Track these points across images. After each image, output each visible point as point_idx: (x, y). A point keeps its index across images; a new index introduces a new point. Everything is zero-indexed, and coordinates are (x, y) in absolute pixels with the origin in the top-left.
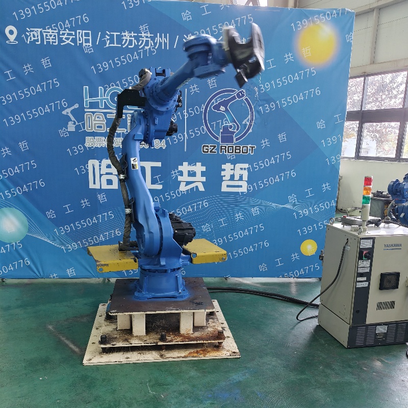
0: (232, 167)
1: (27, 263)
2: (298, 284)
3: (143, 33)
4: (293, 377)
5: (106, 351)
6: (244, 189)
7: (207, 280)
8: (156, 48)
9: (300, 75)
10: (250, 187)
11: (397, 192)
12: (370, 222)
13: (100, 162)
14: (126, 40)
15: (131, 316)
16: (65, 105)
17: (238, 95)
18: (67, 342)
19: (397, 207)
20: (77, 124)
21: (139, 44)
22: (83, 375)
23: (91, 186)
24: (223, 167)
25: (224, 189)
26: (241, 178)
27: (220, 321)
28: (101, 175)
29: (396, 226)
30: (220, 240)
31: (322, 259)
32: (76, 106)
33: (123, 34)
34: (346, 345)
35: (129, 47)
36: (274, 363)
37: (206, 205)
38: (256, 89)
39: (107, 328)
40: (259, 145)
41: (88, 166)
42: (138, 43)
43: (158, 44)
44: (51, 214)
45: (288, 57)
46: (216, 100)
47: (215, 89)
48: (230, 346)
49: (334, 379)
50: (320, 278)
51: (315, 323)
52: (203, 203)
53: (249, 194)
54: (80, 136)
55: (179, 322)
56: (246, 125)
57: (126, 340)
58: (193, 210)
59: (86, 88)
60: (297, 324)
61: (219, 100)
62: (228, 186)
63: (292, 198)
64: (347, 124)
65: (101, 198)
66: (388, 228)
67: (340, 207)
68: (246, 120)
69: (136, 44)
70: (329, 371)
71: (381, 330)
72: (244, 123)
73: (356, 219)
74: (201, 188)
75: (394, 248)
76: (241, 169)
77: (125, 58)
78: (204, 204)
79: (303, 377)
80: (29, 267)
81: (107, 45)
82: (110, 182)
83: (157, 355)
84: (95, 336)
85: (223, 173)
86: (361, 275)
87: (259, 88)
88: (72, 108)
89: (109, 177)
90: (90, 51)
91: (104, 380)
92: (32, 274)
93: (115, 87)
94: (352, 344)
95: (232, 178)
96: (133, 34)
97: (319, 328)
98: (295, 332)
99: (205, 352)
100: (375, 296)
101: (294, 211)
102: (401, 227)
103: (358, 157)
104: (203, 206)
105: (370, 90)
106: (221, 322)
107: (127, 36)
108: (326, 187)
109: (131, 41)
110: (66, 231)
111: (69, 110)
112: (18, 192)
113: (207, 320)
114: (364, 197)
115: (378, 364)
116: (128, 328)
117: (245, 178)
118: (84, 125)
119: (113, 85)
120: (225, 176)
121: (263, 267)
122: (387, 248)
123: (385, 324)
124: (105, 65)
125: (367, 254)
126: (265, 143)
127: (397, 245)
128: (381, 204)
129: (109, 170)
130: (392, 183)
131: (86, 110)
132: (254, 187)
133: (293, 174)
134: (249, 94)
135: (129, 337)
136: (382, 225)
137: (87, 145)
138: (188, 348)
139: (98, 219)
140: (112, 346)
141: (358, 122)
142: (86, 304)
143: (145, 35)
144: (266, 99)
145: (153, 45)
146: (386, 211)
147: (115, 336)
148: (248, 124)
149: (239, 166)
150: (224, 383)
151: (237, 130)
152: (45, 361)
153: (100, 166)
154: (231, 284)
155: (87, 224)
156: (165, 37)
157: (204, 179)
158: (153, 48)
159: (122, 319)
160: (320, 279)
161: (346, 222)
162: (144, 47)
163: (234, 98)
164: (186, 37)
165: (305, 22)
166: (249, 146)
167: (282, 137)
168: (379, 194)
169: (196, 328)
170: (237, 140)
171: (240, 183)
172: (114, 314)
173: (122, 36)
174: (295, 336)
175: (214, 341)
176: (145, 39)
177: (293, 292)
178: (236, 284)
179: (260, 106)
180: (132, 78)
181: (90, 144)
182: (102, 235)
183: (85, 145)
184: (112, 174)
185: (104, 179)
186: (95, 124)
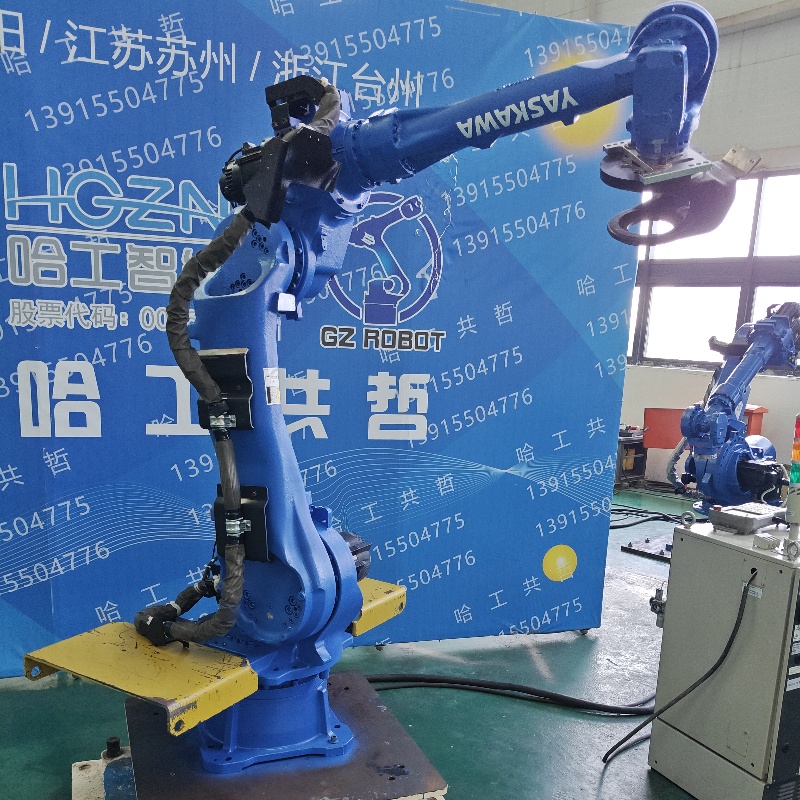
0: (392, 380)
3: (168, 35)
6: (420, 433)
8: (203, 76)
9: (541, 171)
10: (433, 428)
13: (52, 367)
14: (124, 50)
17: (405, 207)
21: (159, 63)
23: (27, 430)
24: (372, 380)
25: (374, 433)
26: (413, 408)
28: (53, 403)
33: (114, 33)
35: (132, 68)
37: (331, 472)
38: (447, 197)
40: (453, 330)
41: (16, 378)
42: (155, 60)
43: (208, 66)
52: (322, 468)
53: (431, 445)
56: (423, 280)
59: (11, 170)
61: (361, 220)
62: (383, 427)
63: (525, 452)
65: (56, 462)
68: (423, 270)
69: (151, 62)
72: (418, 276)
74: (320, 432)
76: (414, 386)
77: (120, 96)
78: (328, 470)
81: (71, 59)
82: (78, 419)
85: (371, 396)
87: (454, 195)
89: (77, 407)
90: (21, 68)
93: (91, 169)
95: (393, 407)
96: (140, 36)
101: (528, 482)
104: (324, 476)
107: (125, 39)
108: (595, 426)
109: (136, 54)
117: (423, 406)
118: (4, 266)
119: (86, 166)
120: (375, 402)
121: (462, 614)
124: (65, 109)
126: (466, 325)
129: (76, 389)
131: (9, 227)
132: (441, 428)
133: (527, 397)
134: (431, 209)
139: (45, 517)
143: (174, 42)
144: (469, 221)
145: (194, 67)
148: (429, 279)
149: (407, 379)
151: (404, 292)
153: (51, 376)
156: (228, 51)
157: (325, 410)
158: (194, 77)
162: (169, 73)
163: (396, 215)
164: (279, 56)
165: (554, 48)
166: (429, 332)
167: (502, 313)
170: (403, 316)
171: (410, 419)
173: (113, 38)
176: (173, 51)
179: (454, 238)
180: (140, 151)
181: (24, 319)
182: (56, 560)
183: (9, 321)
184: (83, 398)
185: (63, 411)
186: (37, 266)
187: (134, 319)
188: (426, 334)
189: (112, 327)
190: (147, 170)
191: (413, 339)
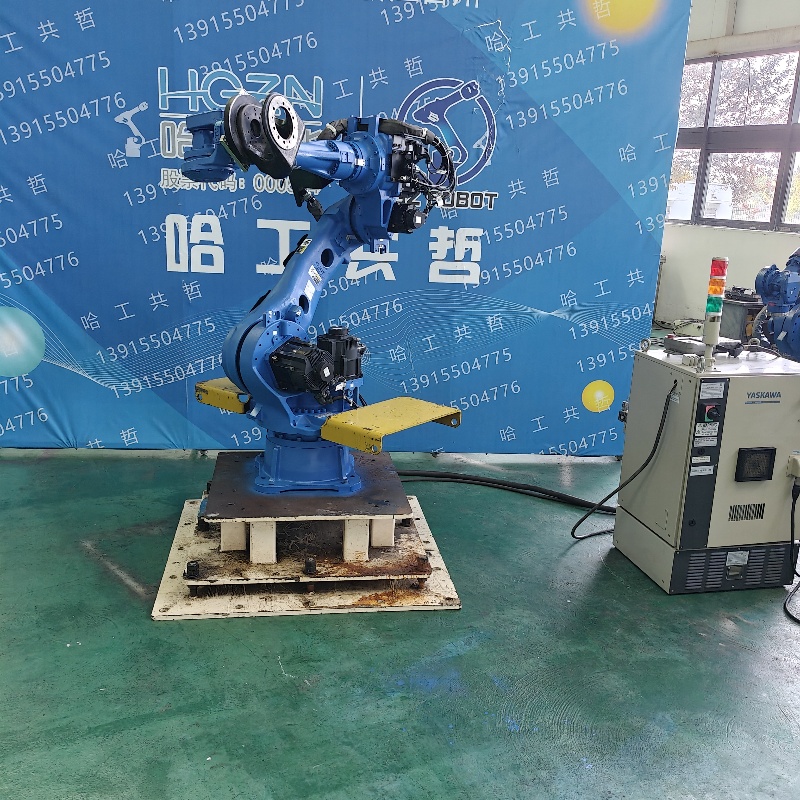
0: (451, 233)
1: (43, 418)
2: (575, 466)
4: (563, 648)
5: (197, 593)
6: (474, 278)
7: (397, 456)
9: (587, 55)
10: (485, 275)
11: (773, 290)
12: (721, 349)
13: (190, 220)
15: (248, 526)
16: (120, 103)
17: (464, 90)
18: (123, 575)
19: (771, 319)
20: (144, 142)
22: (151, 639)
23: (172, 266)
24: (434, 233)
25: (434, 276)
26: (468, 257)
27: (423, 538)
28: (191, 246)
29: (771, 357)
30: (424, 379)
31: (624, 420)
32: (143, 106)
34: (666, 587)
36: (526, 621)
38: (501, 80)
39: (201, 549)
40: (504, 191)
41: (164, 227)
44: (91, 321)
45: (565, 19)
46: (422, 99)
47: (420, 79)
48: (441, 586)
49: (643, 654)
50: (617, 456)
51: (607, 543)
52: (391, 305)
53: (483, 288)
54: (149, 166)
55: (342, 538)
56: (479, 150)
57: (238, 572)
58: (373, 318)
60: (572, 546)
61: (428, 101)
62: (442, 272)
63: (569, 299)
64: (677, 153)
65: (191, 290)
66: (755, 360)
67: (660, 317)
68: (479, 142)
70: (634, 638)
71: (737, 559)
72: (475, 146)
73: (692, 342)
74: (389, 275)
75: (767, 399)
76: (469, 238)
77: (242, 12)
78: (394, 307)
79: (582, 648)
80: (47, 424)
82: (207, 259)
83: (298, 602)
84: (176, 563)
85: (432, 246)
86: (701, 452)
87: (507, 79)
88: (136, 110)
89: (207, 249)
91: (192, 649)
92: (53, 438)
93: (220, 70)
94: (680, 587)
95: (450, 256)
97: (615, 554)
98: (570, 560)
99: (392, 596)
100: (727, 494)
101: (572, 324)
102: (781, 359)
103: (697, 218)
104: (392, 311)
105: (724, 88)
106: (423, 540)
108: (635, 276)
110: (119, 355)
111: (128, 115)
112: (24, 275)
113: (397, 536)
114: (709, 300)
115: (729, 626)
116: (242, 547)
117: (477, 255)
118: (157, 144)
119: (216, 67)
120: (436, 251)
121: (507, 434)
122: (754, 399)
123: (743, 548)
124: (202, 25)
125: (712, 412)
126: (517, 187)
127: (773, 395)
128: (739, 313)
129: (206, 236)
130: (764, 273)
131: (162, 115)
132: (493, 275)
133: (571, 250)
134: (487, 91)
135: (244, 565)
136: (744, 354)
137: (164, 184)
138: (359, 589)
139: (183, 332)
140: (209, 583)
141: (699, 150)
142: (158, 500)
144: (521, 100)
146: (749, 327)
147: (216, 564)
148: (484, 149)
149: (463, 232)
150: (428, 659)
151: (462, 160)
152: (77, 611)
153: (189, 226)
154: (445, 465)
155: (161, 342)
157: (395, 257)
159: (230, 530)
160: (619, 458)
161: (673, 348)
163: (457, 97)
166: (484, 193)
167: (550, 177)
168: (736, 294)
169: (374, 551)
170: (461, 180)
171: (465, 266)
172: (215, 521)
174: (567, 568)
175: (409, 577)
177: (566, 484)
178: (454, 466)
179: (507, 114)
180: (256, 54)
181: (171, 183)
182: (190, 365)
183: (160, 184)
184: (212, 243)
185: (197, 252)
186: (180, 143)
187: (249, 183)
188: (481, 195)
189: (233, 189)
190: (261, 68)
191: (469, 199)
